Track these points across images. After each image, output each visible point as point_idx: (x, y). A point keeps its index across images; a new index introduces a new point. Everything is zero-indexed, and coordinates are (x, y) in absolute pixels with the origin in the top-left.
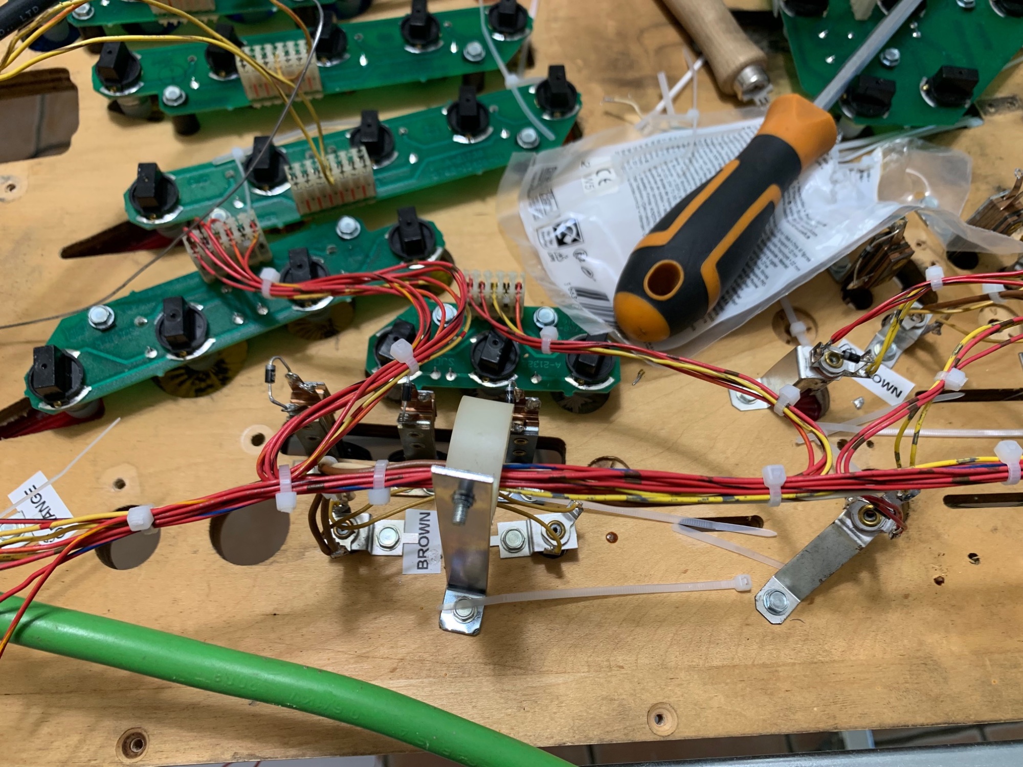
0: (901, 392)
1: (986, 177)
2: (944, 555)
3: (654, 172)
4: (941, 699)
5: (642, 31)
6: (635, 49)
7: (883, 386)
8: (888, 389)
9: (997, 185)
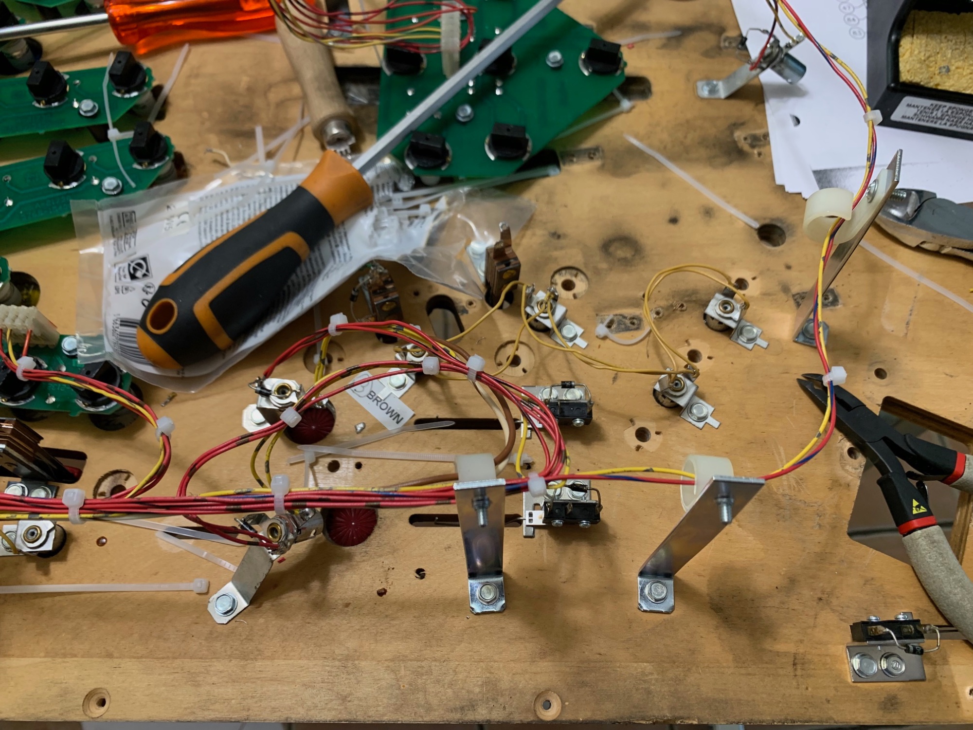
0: (402, 419)
1: (545, 223)
2: (393, 569)
3: (225, 216)
4: (349, 699)
5: (270, 86)
6: (259, 102)
7: (387, 413)
8: (391, 417)
9: (553, 231)
